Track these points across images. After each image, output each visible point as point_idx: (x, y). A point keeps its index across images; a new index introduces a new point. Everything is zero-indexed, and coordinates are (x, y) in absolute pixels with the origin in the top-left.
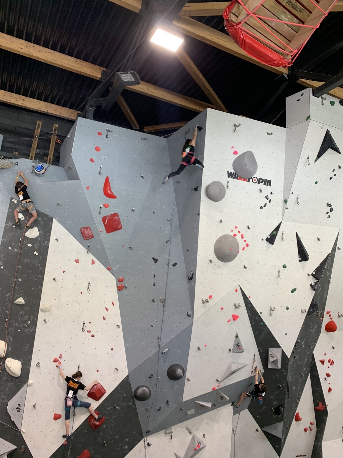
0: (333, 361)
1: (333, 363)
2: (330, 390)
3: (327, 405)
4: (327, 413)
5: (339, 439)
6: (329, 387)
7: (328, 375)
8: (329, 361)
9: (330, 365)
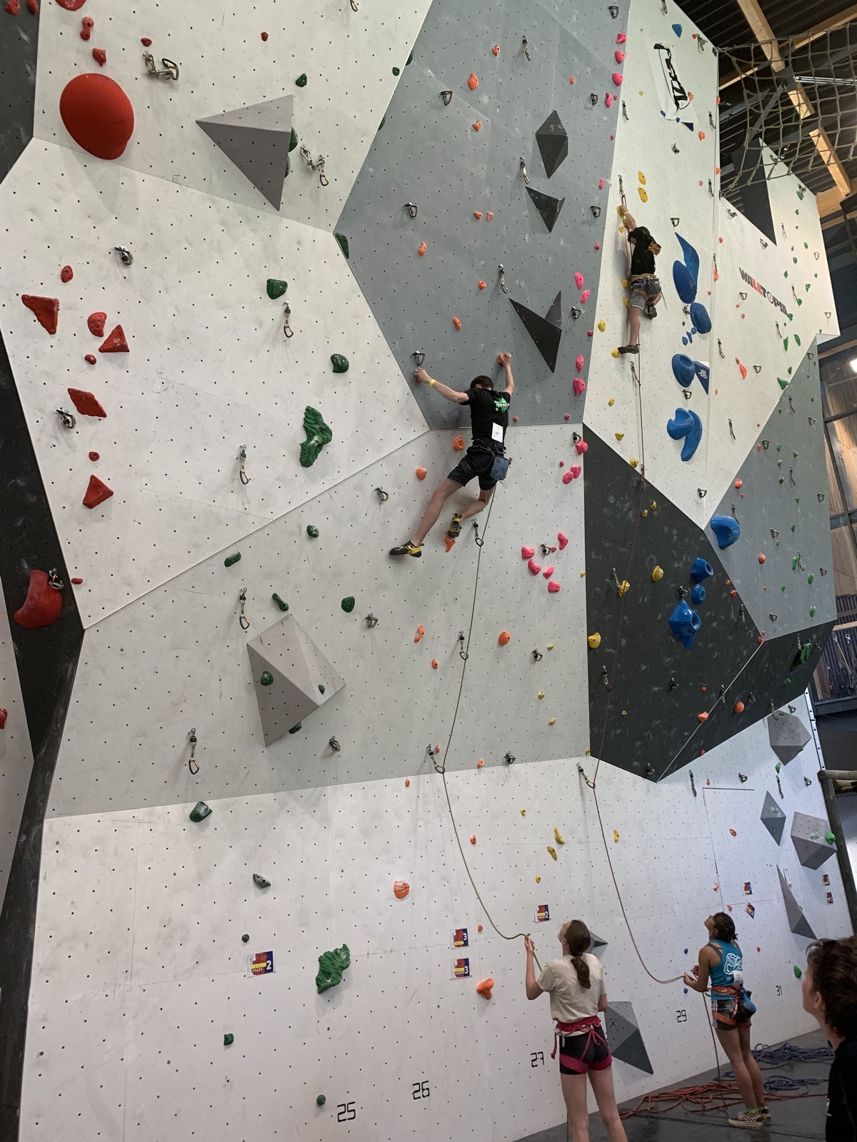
0: (118, 332)
1: (117, 341)
2: (97, 493)
3: (78, 582)
4: (77, 632)
5: (169, 808)
6: (93, 477)
7: (87, 404)
8: (95, 325)
9: (102, 350)
